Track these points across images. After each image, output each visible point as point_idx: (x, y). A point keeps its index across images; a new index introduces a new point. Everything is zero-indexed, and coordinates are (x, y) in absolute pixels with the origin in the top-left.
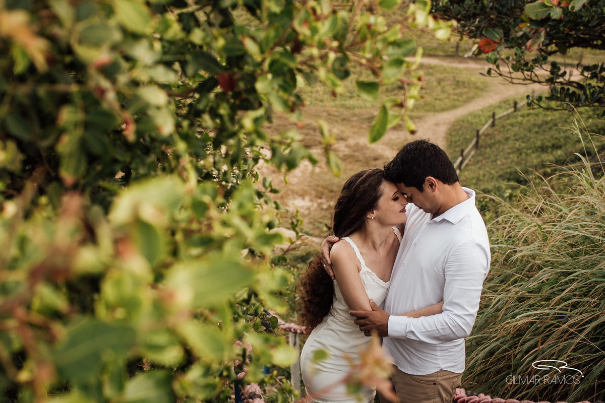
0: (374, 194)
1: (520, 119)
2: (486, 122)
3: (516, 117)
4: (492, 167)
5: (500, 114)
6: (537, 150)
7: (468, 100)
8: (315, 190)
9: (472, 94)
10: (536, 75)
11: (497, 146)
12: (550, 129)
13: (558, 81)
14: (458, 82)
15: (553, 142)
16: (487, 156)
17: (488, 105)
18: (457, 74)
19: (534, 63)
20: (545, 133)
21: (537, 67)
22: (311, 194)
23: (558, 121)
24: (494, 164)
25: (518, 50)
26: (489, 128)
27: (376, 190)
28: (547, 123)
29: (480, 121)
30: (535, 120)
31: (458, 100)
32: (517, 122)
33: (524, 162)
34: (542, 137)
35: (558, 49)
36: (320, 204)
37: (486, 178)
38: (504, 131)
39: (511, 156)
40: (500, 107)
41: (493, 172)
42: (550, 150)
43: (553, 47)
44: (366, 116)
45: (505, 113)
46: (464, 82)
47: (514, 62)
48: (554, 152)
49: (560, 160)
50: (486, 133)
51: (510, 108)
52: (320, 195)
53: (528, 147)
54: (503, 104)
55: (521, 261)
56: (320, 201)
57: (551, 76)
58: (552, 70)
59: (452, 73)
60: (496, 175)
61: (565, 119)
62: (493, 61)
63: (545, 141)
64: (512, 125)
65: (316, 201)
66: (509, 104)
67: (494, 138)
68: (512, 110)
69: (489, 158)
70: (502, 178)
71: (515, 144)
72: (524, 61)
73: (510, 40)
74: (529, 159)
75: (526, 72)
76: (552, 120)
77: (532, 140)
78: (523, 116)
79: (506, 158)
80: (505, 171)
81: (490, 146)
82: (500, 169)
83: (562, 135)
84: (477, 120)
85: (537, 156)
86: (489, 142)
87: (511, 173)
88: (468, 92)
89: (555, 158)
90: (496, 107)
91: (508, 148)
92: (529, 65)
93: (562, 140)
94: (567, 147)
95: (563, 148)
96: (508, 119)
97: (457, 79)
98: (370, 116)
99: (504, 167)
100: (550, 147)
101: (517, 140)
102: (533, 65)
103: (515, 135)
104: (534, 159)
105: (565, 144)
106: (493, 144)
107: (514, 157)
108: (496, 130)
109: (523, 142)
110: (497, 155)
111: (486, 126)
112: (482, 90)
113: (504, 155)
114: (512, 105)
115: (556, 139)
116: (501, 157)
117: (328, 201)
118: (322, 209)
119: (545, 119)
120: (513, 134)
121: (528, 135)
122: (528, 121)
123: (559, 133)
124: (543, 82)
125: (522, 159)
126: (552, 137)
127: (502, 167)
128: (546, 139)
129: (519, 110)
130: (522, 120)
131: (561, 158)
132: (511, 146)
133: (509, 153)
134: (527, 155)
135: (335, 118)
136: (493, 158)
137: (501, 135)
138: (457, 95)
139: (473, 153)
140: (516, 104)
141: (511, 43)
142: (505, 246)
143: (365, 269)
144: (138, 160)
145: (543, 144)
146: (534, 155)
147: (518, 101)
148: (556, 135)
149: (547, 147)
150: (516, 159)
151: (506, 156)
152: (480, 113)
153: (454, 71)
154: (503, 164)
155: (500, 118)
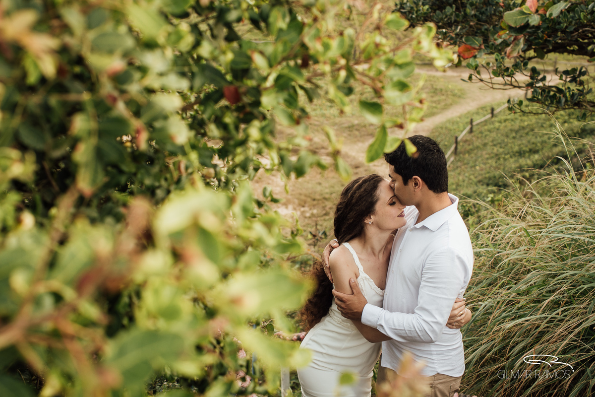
0: (370, 200)
1: (497, 125)
2: (464, 129)
3: (493, 123)
4: (471, 172)
5: (478, 120)
6: (514, 155)
7: (446, 107)
8: (298, 199)
9: (449, 101)
10: (516, 81)
11: (475, 151)
12: (527, 134)
13: (538, 85)
14: (436, 89)
15: (530, 147)
16: (465, 162)
17: (466, 112)
18: (435, 82)
19: (514, 69)
20: (522, 138)
21: (518, 72)
22: (294, 203)
23: (534, 126)
24: (473, 169)
25: (498, 56)
26: (468, 135)
27: (371, 195)
28: (523, 128)
29: (459, 127)
30: (512, 125)
31: (436, 107)
32: (495, 128)
33: (502, 167)
34: (519, 142)
35: (536, 55)
36: (303, 213)
37: (465, 184)
38: (482, 136)
39: (490, 161)
40: (477, 113)
41: (472, 177)
42: (527, 155)
43: (531, 53)
44: (346, 125)
45: (483, 119)
46: (441, 90)
47: (495, 68)
48: (532, 157)
49: (538, 165)
50: (464, 139)
51: (488, 114)
52: (303, 204)
53: (506, 152)
54: (481, 111)
55: (509, 264)
56: (302, 209)
57: (530, 81)
58: (532, 75)
59: (430, 81)
60: (475, 180)
61: (542, 124)
62: (474, 67)
63: (522, 146)
64: (490, 131)
65: (300, 210)
66: (486, 111)
67: (473, 143)
68: (490, 116)
69: (467, 164)
70: (481, 183)
71: (493, 149)
72: (504, 66)
73: (490, 46)
74: (507, 163)
75: (506, 78)
76: (528, 125)
77: (510, 145)
78: (500, 122)
79: (485, 164)
80: (484, 176)
81: (469, 152)
82: (480, 175)
83: (539, 139)
84: (455, 127)
85: (515, 161)
86: (468, 148)
87: (490, 178)
88: (446, 100)
89: (533, 162)
90: (473, 114)
91: (487, 154)
92: (510, 71)
93: (539, 145)
94: (544, 151)
95: (540, 153)
96: (485, 125)
97: (435, 87)
98: (350, 124)
99: (483, 172)
100: (528, 152)
101: (495, 145)
102: (513, 70)
103: (493, 141)
104: (512, 164)
105: (542, 149)
106: (471, 150)
107: (492, 162)
108: (474, 136)
109: (501, 147)
110: (476, 160)
111: (464, 132)
112: (459, 97)
113: (482, 160)
114: (490, 111)
115: (533, 143)
116: (479, 163)
117: (311, 209)
118: (305, 217)
119: (522, 124)
120: (491, 139)
121: (506, 140)
122: (506, 126)
123: (536, 137)
124: (523, 87)
125: (500, 164)
126: (529, 142)
127: (481, 172)
128: (523, 144)
129: (496, 117)
130: (499, 126)
131: (538, 162)
132: (489, 151)
133: (487, 159)
134: (505, 160)
135: (316, 128)
136: (471, 164)
137: (480, 141)
138: (435, 102)
139: (452, 159)
140: (493, 110)
141: (492, 49)
142: (492, 249)
143: (363, 275)
144: (143, 171)
145: (520, 149)
146: (512, 160)
147: (495, 107)
148: (533, 140)
149: (525, 152)
150: (494, 164)
151: (485, 161)
152: (458, 120)
153: (431, 79)
154: (482, 170)
155: (478, 124)
